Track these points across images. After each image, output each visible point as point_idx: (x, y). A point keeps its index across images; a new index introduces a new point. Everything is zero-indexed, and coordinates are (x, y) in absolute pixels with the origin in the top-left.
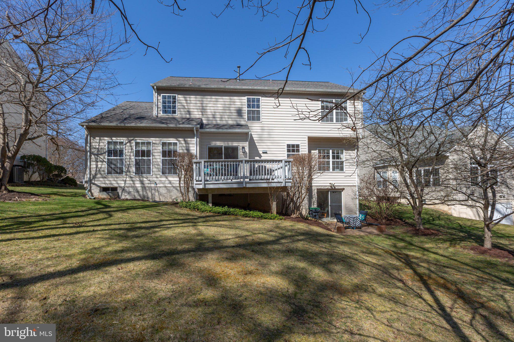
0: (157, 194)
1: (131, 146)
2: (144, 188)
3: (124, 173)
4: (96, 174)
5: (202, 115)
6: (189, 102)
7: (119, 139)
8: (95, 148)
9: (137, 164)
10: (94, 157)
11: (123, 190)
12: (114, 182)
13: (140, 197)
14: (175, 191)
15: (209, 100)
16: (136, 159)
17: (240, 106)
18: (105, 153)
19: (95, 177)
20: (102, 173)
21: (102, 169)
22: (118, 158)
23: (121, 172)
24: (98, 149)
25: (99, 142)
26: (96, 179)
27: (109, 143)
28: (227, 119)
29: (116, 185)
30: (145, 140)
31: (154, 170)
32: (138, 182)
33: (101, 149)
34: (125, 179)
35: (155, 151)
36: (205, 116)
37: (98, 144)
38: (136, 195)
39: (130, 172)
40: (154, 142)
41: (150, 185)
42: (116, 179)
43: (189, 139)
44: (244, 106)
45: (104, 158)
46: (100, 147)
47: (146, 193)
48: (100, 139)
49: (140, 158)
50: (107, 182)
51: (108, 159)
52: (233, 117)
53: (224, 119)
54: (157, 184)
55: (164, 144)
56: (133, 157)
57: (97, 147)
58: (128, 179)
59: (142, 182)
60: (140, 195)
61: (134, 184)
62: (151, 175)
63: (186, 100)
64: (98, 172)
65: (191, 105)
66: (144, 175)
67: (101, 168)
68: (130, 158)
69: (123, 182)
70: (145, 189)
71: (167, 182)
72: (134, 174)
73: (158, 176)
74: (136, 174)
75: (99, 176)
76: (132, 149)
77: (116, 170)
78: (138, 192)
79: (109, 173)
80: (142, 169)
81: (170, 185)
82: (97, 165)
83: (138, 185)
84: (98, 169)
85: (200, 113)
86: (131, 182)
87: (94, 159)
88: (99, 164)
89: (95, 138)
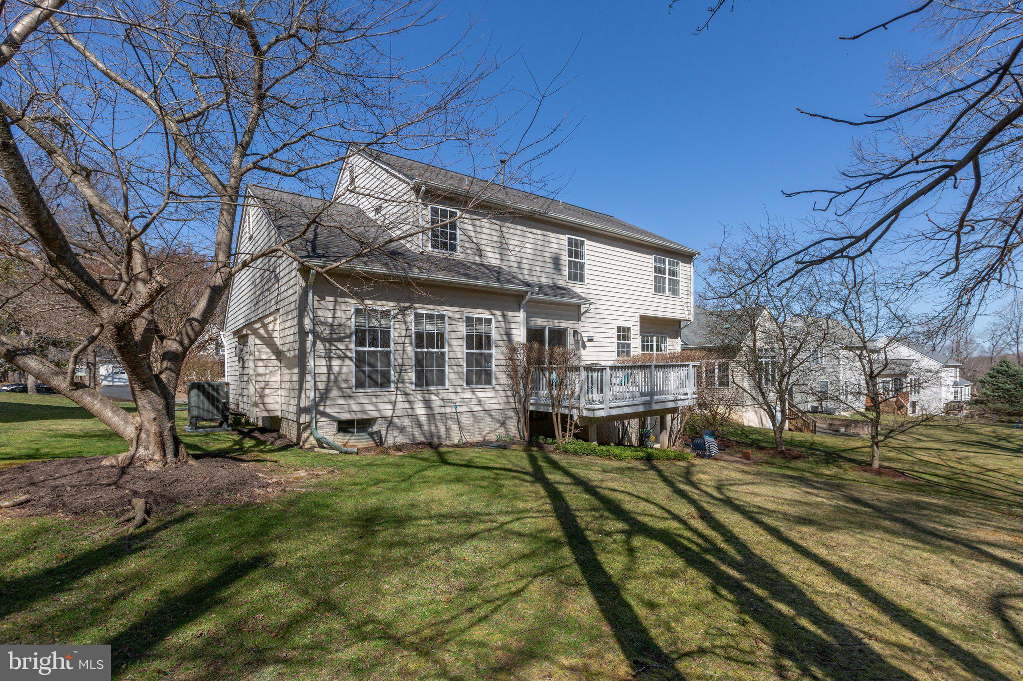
0: (455, 427)
1: (405, 322)
2: (431, 416)
3: (392, 385)
4: (328, 390)
5: (502, 260)
6: (479, 229)
7: (379, 303)
8: (325, 324)
9: (419, 361)
10: (322, 347)
11: (390, 424)
12: (369, 407)
13: (425, 437)
14: (488, 419)
15: (511, 231)
16: (416, 353)
17: (558, 251)
18: (350, 336)
19: (327, 397)
20: (344, 385)
21: (343, 376)
22: (379, 349)
23: (385, 382)
24: (332, 325)
25: (334, 310)
26: (328, 402)
27: (358, 312)
28: (539, 274)
29: (375, 414)
30: (434, 310)
31: (453, 376)
32: (420, 405)
33: (340, 325)
34: (393, 398)
35: (453, 335)
36: (505, 263)
37: (330, 315)
38: (417, 433)
39: (403, 381)
40: (451, 314)
41: (443, 410)
42: (374, 400)
43: (510, 313)
44: (563, 253)
45: (347, 349)
46: (336, 323)
47: (436, 426)
48: (336, 302)
49: (425, 350)
50: (355, 408)
51: (357, 352)
52: (548, 270)
53: (534, 273)
54: (456, 407)
55: (469, 321)
56: (409, 348)
57: (330, 320)
58: (400, 398)
59: (428, 404)
60: (423, 433)
61: (412, 408)
62: (447, 387)
63: (474, 225)
64: (331, 384)
65: (483, 236)
66: (432, 388)
67: (339, 373)
68: (404, 351)
69: (390, 407)
70: (435, 419)
71: (474, 402)
72: (413, 387)
73: (459, 390)
74: (416, 385)
75: (335, 393)
76: (407, 329)
77: (374, 377)
78: (420, 426)
79: (360, 384)
80: (429, 375)
81: (479, 408)
82: (330, 367)
83: (420, 410)
84: (332, 377)
85: (498, 256)
86: (407, 406)
87: (322, 352)
88: (336, 362)
89: (323, 299)
